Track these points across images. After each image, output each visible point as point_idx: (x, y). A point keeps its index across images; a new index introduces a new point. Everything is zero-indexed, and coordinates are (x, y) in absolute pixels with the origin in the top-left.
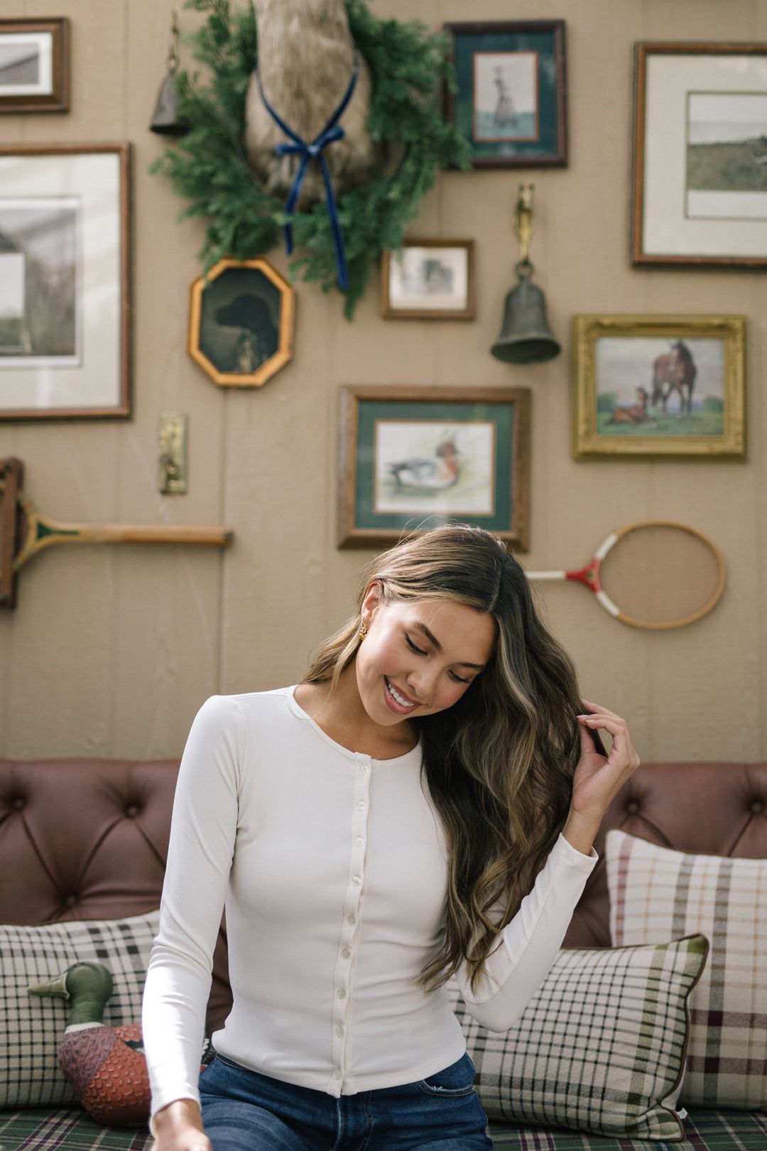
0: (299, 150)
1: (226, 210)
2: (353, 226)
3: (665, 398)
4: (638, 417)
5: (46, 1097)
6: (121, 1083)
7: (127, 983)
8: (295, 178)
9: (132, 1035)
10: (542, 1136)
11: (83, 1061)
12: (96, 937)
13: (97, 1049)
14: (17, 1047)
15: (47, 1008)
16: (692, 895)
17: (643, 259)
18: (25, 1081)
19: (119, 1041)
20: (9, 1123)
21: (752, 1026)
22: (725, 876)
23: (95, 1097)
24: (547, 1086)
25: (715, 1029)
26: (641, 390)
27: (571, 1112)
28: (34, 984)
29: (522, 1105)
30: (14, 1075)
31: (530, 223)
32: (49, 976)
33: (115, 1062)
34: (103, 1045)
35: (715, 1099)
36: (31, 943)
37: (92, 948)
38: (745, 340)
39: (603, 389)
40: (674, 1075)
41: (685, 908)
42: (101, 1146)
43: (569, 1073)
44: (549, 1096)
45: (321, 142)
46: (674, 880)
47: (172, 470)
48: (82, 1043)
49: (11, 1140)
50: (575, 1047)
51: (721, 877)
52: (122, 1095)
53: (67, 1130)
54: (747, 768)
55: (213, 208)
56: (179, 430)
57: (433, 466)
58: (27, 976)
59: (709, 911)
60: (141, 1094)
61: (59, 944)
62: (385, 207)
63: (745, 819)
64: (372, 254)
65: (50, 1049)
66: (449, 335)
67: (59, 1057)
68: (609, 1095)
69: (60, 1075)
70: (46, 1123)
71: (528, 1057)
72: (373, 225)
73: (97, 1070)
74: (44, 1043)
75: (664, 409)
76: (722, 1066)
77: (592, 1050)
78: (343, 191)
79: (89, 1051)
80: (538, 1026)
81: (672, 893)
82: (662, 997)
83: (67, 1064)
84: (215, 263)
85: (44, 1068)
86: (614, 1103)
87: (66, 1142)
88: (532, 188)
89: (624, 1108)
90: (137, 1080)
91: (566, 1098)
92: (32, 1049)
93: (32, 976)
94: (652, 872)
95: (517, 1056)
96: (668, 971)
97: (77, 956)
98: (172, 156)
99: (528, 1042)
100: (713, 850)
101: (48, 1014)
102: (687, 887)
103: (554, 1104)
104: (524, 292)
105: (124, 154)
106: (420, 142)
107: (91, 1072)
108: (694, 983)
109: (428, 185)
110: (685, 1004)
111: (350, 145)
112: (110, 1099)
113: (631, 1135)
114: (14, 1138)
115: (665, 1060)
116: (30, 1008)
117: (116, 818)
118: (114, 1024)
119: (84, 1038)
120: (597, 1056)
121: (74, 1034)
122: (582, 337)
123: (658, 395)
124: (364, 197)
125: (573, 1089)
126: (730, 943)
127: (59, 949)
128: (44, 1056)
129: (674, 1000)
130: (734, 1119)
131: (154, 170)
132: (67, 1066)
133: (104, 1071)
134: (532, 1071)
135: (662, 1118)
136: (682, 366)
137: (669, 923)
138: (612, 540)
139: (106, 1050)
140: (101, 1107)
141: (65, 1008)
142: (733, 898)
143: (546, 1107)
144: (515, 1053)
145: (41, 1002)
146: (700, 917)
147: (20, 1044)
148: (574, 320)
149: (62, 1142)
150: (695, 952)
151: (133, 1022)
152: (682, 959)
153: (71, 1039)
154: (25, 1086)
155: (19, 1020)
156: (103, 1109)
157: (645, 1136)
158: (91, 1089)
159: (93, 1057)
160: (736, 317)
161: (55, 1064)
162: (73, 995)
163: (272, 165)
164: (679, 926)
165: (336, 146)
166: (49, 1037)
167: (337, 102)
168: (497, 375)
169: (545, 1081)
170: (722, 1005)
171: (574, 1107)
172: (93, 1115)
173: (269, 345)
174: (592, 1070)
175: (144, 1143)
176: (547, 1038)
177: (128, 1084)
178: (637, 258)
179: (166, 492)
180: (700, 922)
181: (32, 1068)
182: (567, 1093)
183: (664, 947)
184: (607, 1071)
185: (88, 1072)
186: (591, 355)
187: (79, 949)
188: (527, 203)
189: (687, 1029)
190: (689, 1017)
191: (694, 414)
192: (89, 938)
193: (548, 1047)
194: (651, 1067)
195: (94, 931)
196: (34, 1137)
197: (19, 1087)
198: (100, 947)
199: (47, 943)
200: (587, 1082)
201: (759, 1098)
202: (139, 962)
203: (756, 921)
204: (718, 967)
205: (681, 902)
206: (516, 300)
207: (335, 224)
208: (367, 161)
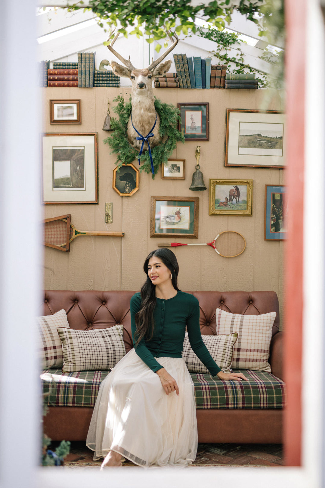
1: (123, 152)
2: (155, 157)
3: (232, 200)
4: (225, 204)
8: (141, 145)
10: (201, 375)
16: (235, 323)
17: (227, 165)
21: (247, 351)
25: (239, 352)
26: (226, 198)
31: (199, 155)
35: (238, 367)
38: (252, 186)
39: (216, 198)
40: (230, 363)
46: (231, 320)
47: (109, 217)
51: (241, 319)
54: (249, 293)
55: (120, 152)
56: (110, 207)
57: (175, 217)
59: (238, 327)
61: (94, 335)
62: (163, 153)
63: (248, 305)
66: (178, 183)
72: (160, 156)
75: (232, 203)
76: (240, 360)
81: (230, 323)
82: (227, 346)
84: (120, 164)
88: (200, 147)
94: (226, 318)
96: (229, 341)
100: (240, 313)
102: (234, 321)
104: (198, 174)
105: (95, 136)
106: (172, 136)
108: (235, 343)
110: (233, 348)
111: (155, 137)
115: (228, 359)
117: (101, 305)
122: (212, 185)
123: (231, 199)
124: (158, 149)
126: (243, 334)
129: (230, 347)
130: (242, 371)
131: (104, 142)
135: (226, 371)
136: (237, 192)
137: (229, 329)
138: (219, 235)
142: (244, 324)
146: (236, 328)
148: (210, 180)
150: (235, 336)
152: (232, 338)
160: (250, 180)
163: (135, 141)
164: (232, 330)
165: (152, 138)
167: (152, 127)
168: (191, 194)
170: (240, 347)
173: (133, 186)
179: (107, 223)
180: (236, 330)
183: (228, 335)
186: (214, 189)
188: (199, 151)
189: (233, 353)
190: (233, 350)
192: (100, 333)
194: (225, 361)
195: (101, 332)
201: (248, 367)
202: (111, 339)
203: (249, 329)
204: (240, 339)
205: (232, 325)
206: (195, 176)
207: (151, 158)
208: (159, 141)
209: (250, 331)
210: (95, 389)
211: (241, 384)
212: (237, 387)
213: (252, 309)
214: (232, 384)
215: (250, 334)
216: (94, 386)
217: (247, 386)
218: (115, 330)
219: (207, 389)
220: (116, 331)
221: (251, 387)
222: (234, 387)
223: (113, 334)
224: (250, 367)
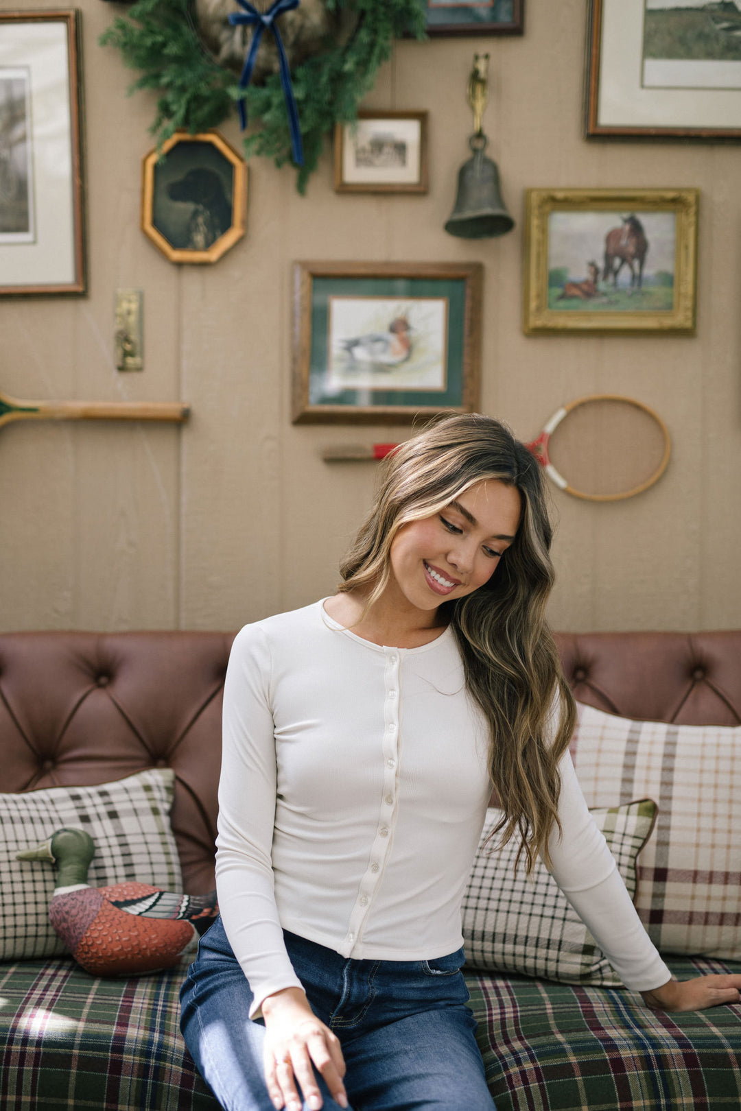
0: (252, 20)
1: (179, 82)
2: (308, 98)
3: (616, 273)
4: (589, 291)
5: (40, 950)
6: (110, 939)
7: (110, 846)
8: (248, 47)
9: (117, 895)
10: (500, 983)
11: (74, 921)
12: (78, 803)
13: (85, 909)
14: (12, 907)
15: (38, 871)
16: (640, 761)
17: (598, 131)
18: (21, 937)
19: (106, 902)
20: (9, 975)
21: (695, 881)
22: (671, 744)
23: (87, 953)
24: (507, 939)
25: (660, 885)
26: (592, 264)
27: (530, 962)
28: (24, 850)
29: (483, 955)
30: (10, 932)
31: (484, 95)
32: (38, 841)
33: (103, 921)
34: (91, 905)
36: (19, 810)
37: (75, 813)
38: (697, 214)
39: (554, 265)
41: (633, 773)
42: (97, 997)
43: (528, 927)
44: (509, 947)
45: (274, 11)
46: (622, 746)
47: (128, 347)
48: (71, 904)
49: (13, 993)
50: (533, 904)
51: (668, 743)
52: (112, 951)
53: (63, 982)
54: (690, 637)
55: (165, 80)
56: (134, 307)
57: (387, 342)
58: (17, 841)
59: (656, 776)
60: (130, 949)
61: (44, 810)
62: (339, 78)
63: (688, 686)
64: (325, 128)
65: (41, 908)
66: (402, 209)
67: (51, 916)
68: (564, 947)
69: (51, 931)
70: (43, 974)
71: (489, 913)
72: (327, 97)
73: (87, 929)
74: (36, 903)
75: (615, 284)
76: (666, 917)
77: (549, 906)
78: (297, 62)
79: (78, 912)
80: (497, 884)
81: (621, 759)
83: (58, 923)
84: (167, 136)
85: (37, 925)
86: (569, 954)
87: (64, 994)
88: (487, 57)
89: (579, 959)
90: (125, 937)
91: (525, 949)
92: (25, 908)
93: (21, 841)
94: (602, 739)
95: (479, 912)
96: (620, 833)
97: (61, 821)
98: (122, 27)
99: (489, 899)
100: (657, 717)
101: (39, 876)
102: (634, 753)
103: (514, 955)
104: (478, 166)
105: (72, 21)
106: (374, 11)
107: (81, 931)
108: (643, 845)
109: (384, 55)
110: (635, 864)
111: (304, 14)
112: (100, 955)
113: (585, 982)
114: (16, 991)
116: (21, 871)
117: (88, 688)
118: (100, 884)
119: (73, 899)
120: (554, 911)
121: (63, 896)
122: (535, 212)
123: (610, 270)
124: (317, 67)
125: (532, 942)
126: (676, 806)
127: (45, 815)
128: (37, 914)
129: (625, 860)
130: (676, 965)
131: (104, 42)
132: (59, 925)
133: (94, 930)
134: (493, 925)
136: (634, 240)
137: (617, 787)
138: (561, 414)
139: (94, 910)
140: (93, 961)
141: (53, 871)
142: (678, 763)
143: (506, 957)
144: (476, 908)
145: (32, 866)
146: (647, 782)
147: (14, 904)
148: (527, 194)
149: (60, 994)
150: (644, 815)
151: (117, 882)
152: (633, 822)
153: (61, 901)
154: (20, 941)
155: (12, 882)
156: (95, 963)
157: (598, 983)
158: (82, 945)
159: (82, 918)
160: (688, 190)
161: (47, 921)
162: (58, 859)
163: (224, 35)
164: (627, 788)
165: (290, 15)
166: (41, 897)
168: (450, 251)
169: (505, 934)
170: (667, 862)
171: (532, 957)
172: (85, 968)
173: (222, 221)
174: (549, 925)
175: (135, 991)
176: (506, 896)
177: (117, 940)
178: (591, 131)
179: (122, 369)
180: (647, 787)
181: (26, 926)
182: (526, 945)
183: (614, 811)
184: (563, 925)
185: (79, 931)
186: (544, 230)
187: (63, 815)
188: (482, 75)
189: (637, 885)
190: (638, 874)
191: (644, 288)
192: (71, 804)
193: (507, 904)
195: (76, 798)
196: (33, 989)
197: (15, 942)
198: (82, 812)
199: (33, 810)
200: (544, 935)
201: (699, 945)
202: (119, 827)
203: (701, 785)
204: (666, 828)
205: (629, 767)
206: (469, 174)
207: (289, 98)
208: (321, 31)
209: (708, 793)
210: (21, 1064)
211: (689, 1046)
212: (671, 1062)
213: (706, 701)
214: (644, 1047)
215: (707, 808)
216: (16, 1048)
217: (717, 1054)
218: (136, 789)
219: (532, 1077)
220: (143, 795)
221: (733, 1059)
222: (654, 1061)
223: (128, 806)
224: (707, 946)
